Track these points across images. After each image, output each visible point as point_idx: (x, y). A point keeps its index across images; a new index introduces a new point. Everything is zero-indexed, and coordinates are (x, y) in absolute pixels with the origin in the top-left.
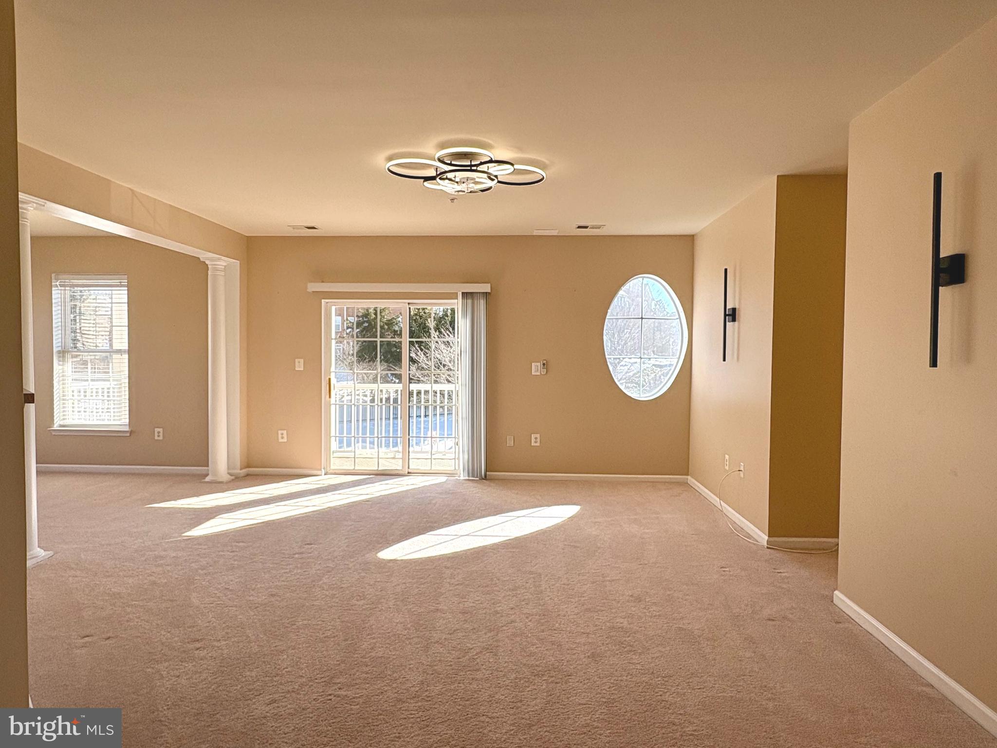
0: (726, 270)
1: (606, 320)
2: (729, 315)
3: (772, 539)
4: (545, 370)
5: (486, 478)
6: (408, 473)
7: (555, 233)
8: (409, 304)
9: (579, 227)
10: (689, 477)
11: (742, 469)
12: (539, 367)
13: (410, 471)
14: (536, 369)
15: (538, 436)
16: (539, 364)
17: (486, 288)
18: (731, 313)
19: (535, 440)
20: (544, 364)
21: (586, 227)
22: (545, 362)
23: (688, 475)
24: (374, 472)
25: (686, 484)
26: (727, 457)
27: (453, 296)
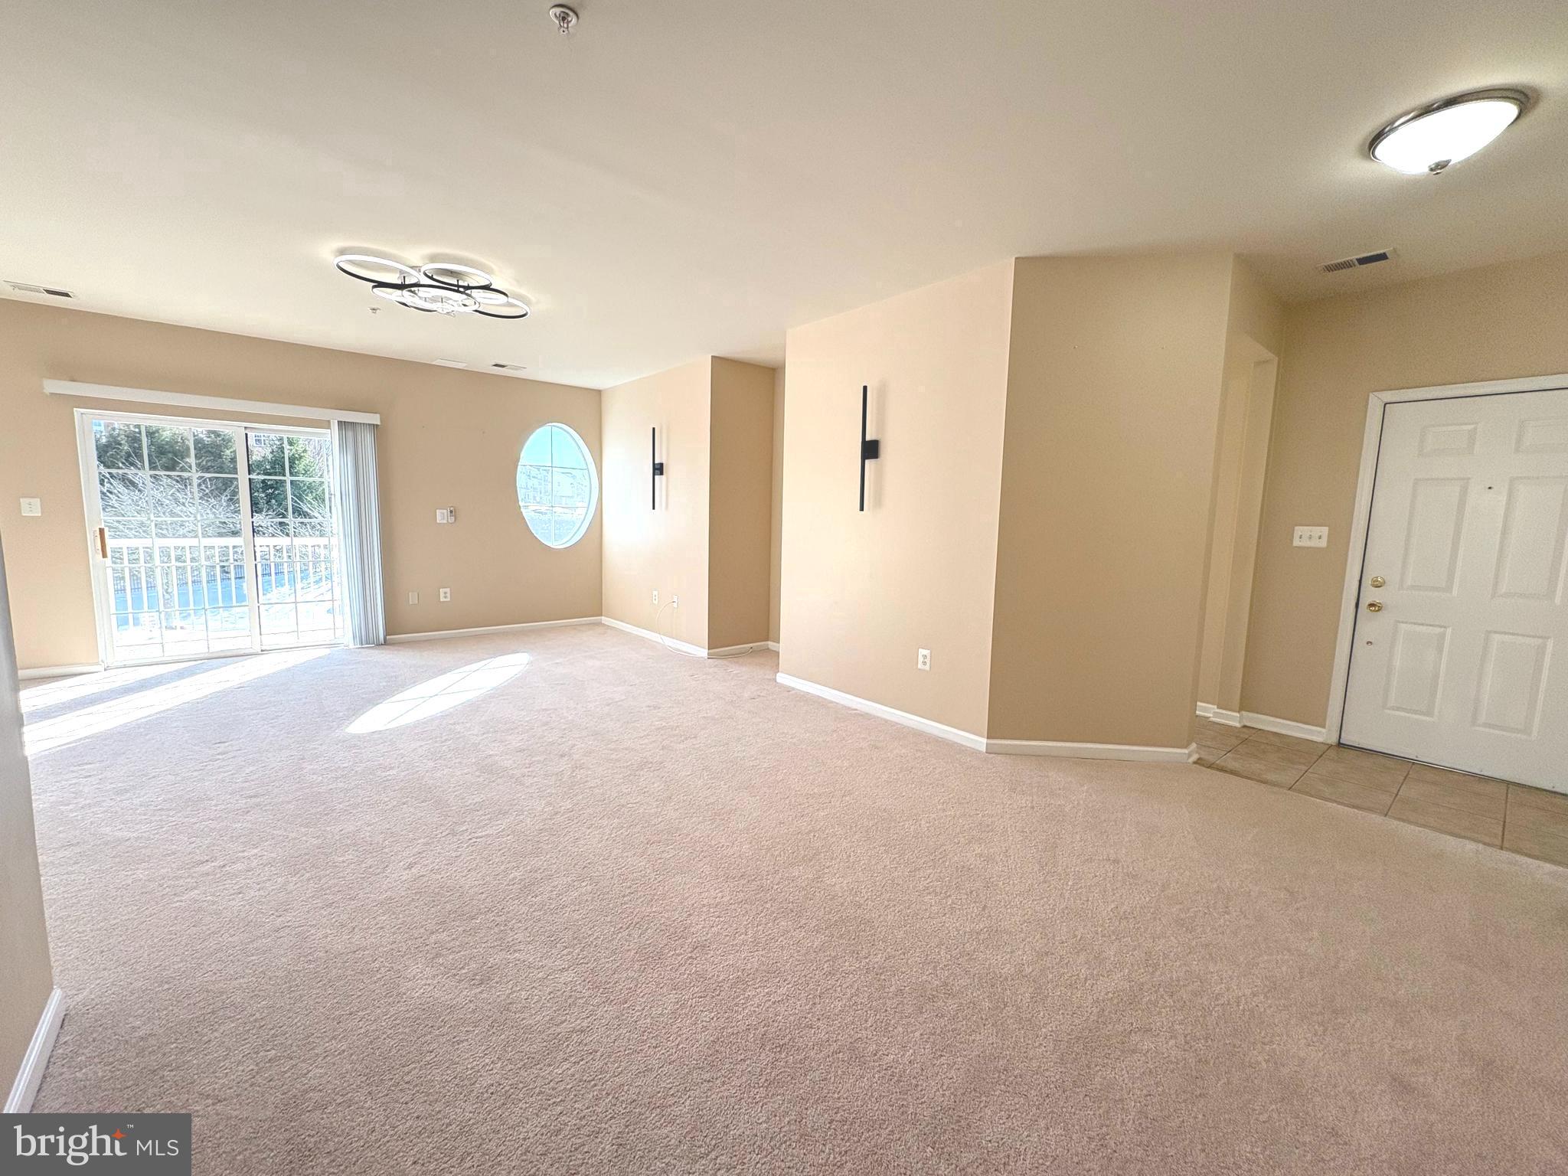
0: (654, 429)
1: (519, 467)
2: (657, 469)
3: (710, 651)
4: (453, 518)
5: (386, 643)
6: (262, 651)
7: (460, 366)
8: (245, 428)
9: (496, 365)
10: (603, 617)
11: (675, 600)
12: (446, 514)
13: (263, 648)
14: (441, 516)
15: (448, 590)
16: (445, 511)
17: (375, 419)
18: (659, 467)
19: (445, 595)
20: (451, 512)
21: (503, 366)
22: (452, 509)
23: (601, 615)
24: (202, 656)
25: (600, 624)
26: (655, 593)
27: (326, 425)
